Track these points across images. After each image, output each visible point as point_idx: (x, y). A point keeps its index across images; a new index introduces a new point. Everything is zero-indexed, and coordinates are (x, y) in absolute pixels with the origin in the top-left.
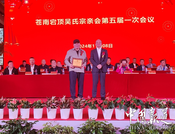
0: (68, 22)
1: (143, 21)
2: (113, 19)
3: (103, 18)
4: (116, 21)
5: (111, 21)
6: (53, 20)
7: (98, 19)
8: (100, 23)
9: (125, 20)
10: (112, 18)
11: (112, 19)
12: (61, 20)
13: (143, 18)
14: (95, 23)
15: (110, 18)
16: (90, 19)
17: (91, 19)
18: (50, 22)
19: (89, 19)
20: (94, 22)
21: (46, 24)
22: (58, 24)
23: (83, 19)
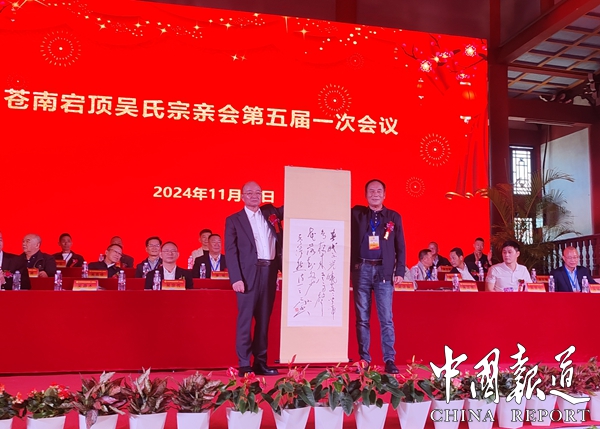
0: (127, 107)
1: (368, 129)
2: (278, 113)
3: (247, 107)
4: (288, 120)
5: (273, 120)
6: (73, 95)
7: (229, 109)
8: (235, 122)
9: (315, 120)
10: (275, 111)
11: (274, 113)
12: (104, 99)
13: (367, 120)
14: (222, 121)
15: (269, 109)
16: (204, 105)
17: (209, 107)
18: (60, 103)
19: (199, 106)
20: (216, 117)
21: (45, 109)
22: (92, 111)
23: (179, 103)
